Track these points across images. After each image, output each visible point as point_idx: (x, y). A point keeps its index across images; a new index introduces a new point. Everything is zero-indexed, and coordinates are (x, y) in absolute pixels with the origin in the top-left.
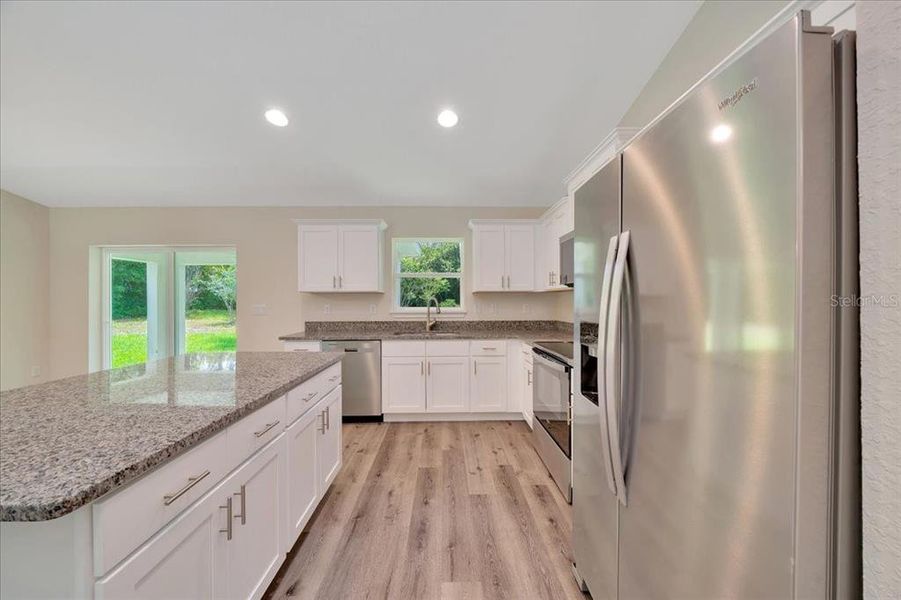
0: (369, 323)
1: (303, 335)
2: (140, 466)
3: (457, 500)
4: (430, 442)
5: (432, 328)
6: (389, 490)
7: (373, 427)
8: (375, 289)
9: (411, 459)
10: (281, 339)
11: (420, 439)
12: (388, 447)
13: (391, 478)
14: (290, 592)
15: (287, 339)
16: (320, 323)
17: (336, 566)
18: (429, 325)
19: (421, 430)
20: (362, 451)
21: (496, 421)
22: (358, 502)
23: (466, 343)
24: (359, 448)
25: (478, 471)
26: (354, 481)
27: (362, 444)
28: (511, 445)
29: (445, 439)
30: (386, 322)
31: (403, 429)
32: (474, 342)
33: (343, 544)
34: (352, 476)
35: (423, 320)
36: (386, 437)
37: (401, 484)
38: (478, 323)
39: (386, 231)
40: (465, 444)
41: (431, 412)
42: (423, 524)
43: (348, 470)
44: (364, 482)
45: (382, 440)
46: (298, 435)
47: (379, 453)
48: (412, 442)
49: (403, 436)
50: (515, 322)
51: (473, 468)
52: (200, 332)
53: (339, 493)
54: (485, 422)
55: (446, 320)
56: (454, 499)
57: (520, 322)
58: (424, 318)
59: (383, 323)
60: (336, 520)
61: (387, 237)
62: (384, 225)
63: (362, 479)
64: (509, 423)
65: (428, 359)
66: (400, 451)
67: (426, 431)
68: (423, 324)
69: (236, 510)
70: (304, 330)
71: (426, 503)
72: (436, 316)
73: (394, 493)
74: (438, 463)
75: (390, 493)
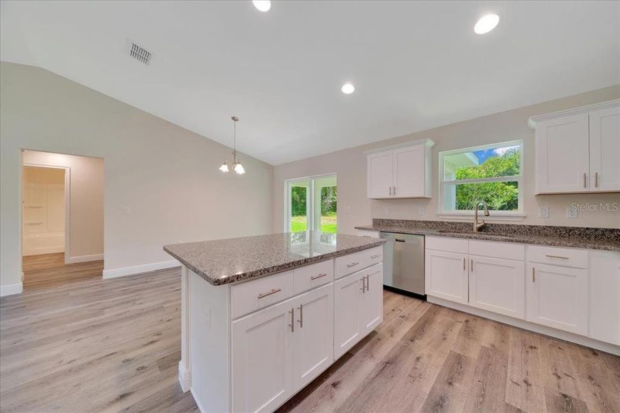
0: (418, 222)
1: (372, 227)
2: (247, 275)
3: (487, 399)
4: (468, 332)
5: (479, 229)
6: (418, 356)
7: (417, 302)
8: (422, 195)
9: (444, 339)
10: (356, 228)
11: (459, 327)
12: (426, 322)
13: (422, 347)
14: (334, 385)
15: (359, 228)
16: (382, 220)
17: (365, 387)
18: (476, 226)
19: (463, 319)
20: (403, 317)
21: (568, 342)
22: (390, 352)
23: (521, 247)
24: (401, 314)
25: (524, 385)
26: (392, 336)
27: (405, 312)
28: (590, 378)
29: (487, 336)
30: (433, 222)
31: (443, 312)
32: (530, 247)
33: (372, 376)
34: (392, 332)
35: (469, 222)
36: (425, 314)
37: (430, 356)
38: (544, 228)
39: (433, 148)
40: (513, 350)
41: (472, 305)
42: (442, 399)
43: (389, 327)
44: (399, 339)
45: (422, 315)
46: (344, 287)
47: (417, 323)
48: (450, 326)
49: (441, 318)
51: (517, 377)
52: (329, 223)
53: (379, 340)
54: (549, 338)
55: (499, 223)
56: (483, 396)
58: (471, 220)
59: (430, 222)
60: (372, 357)
61: (434, 152)
62: (430, 143)
63: (398, 338)
64: (595, 352)
65: (471, 257)
66: (436, 329)
67: (467, 321)
68: (470, 225)
69: (297, 316)
70: (372, 224)
71: (450, 384)
72: (485, 218)
73: (421, 360)
74: (473, 353)
75: (418, 359)
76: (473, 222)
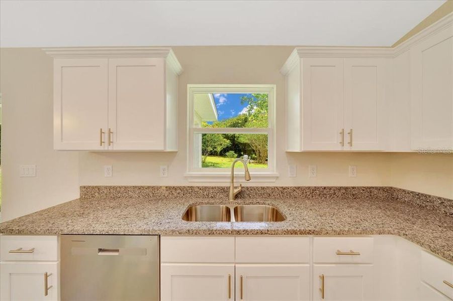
5: (236, 197)
16: (98, 188)
18: (232, 192)
30: (180, 188)
39: (179, 76)
50: (340, 189)
55: (253, 185)
57: (346, 188)
58: (226, 183)
68: (225, 191)
70: (78, 197)
76: (228, 185)
